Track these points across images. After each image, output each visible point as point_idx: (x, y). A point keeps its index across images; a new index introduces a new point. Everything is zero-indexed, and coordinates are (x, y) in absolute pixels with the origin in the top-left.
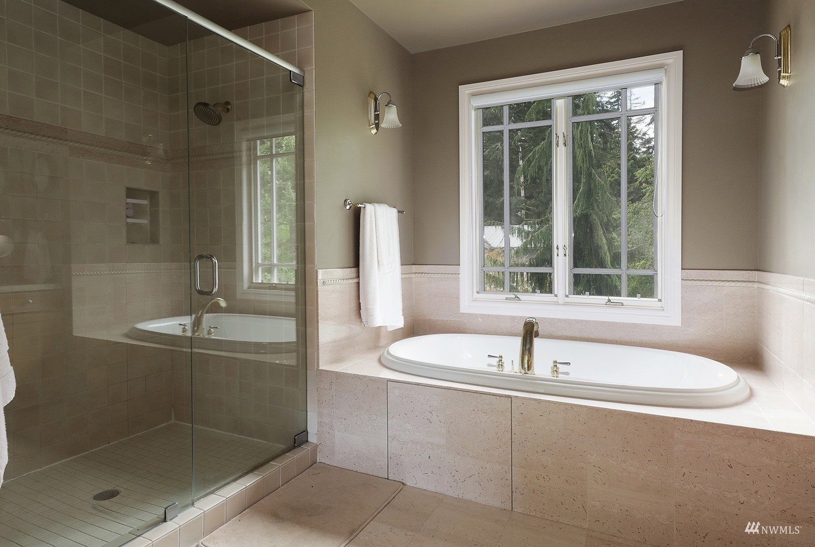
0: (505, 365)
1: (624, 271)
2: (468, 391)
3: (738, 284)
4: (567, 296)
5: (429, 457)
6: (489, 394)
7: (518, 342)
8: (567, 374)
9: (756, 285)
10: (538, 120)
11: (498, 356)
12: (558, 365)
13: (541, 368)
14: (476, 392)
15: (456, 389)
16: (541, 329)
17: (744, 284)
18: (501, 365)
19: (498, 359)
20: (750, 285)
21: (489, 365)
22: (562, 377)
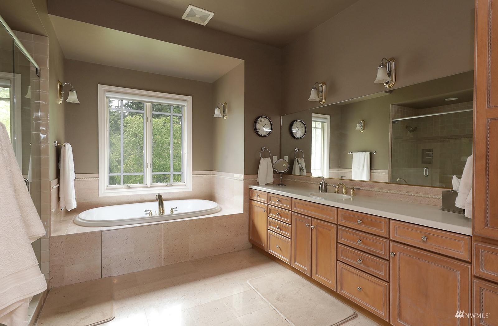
0: (152, 213)
1: (171, 173)
2: (145, 226)
3: (207, 175)
4: (151, 184)
5: (126, 259)
6: (154, 224)
7: (157, 203)
8: (177, 211)
9: (211, 175)
10: (137, 109)
11: (149, 210)
12: (173, 209)
13: (167, 211)
14: (149, 225)
15: (139, 226)
16: (163, 197)
17: (208, 175)
18: (151, 213)
19: (149, 212)
20: (210, 175)
21: (146, 214)
22: (175, 213)
